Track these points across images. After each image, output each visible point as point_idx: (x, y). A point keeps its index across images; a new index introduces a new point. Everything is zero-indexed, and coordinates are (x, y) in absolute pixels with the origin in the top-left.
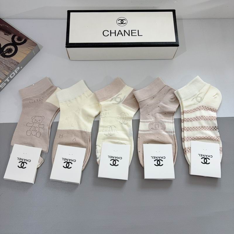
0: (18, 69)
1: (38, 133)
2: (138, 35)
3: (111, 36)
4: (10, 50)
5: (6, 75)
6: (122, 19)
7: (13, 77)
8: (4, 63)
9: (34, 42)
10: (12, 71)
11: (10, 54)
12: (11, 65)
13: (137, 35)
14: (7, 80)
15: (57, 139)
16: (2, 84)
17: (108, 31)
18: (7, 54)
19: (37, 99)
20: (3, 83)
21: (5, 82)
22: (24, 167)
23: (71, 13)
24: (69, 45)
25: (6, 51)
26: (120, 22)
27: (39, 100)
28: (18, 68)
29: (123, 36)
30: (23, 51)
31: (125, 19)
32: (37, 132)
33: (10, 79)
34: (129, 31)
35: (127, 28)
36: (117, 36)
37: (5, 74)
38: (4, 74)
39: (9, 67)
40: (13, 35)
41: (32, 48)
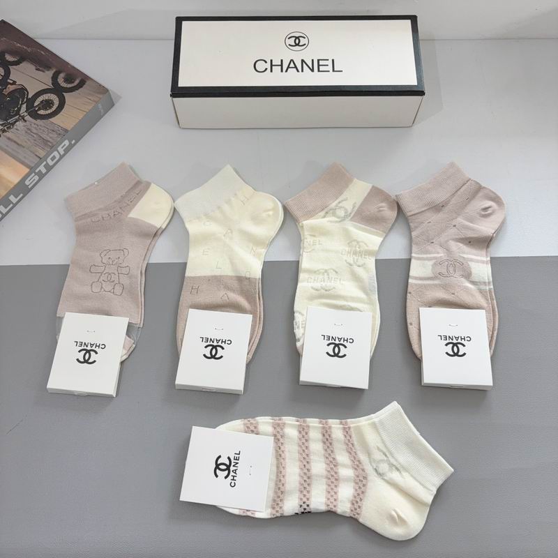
0: (65, 145)
1: (117, 287)
2: (334, 71)
3: (271, 71)
4: (48, 104)
5: (39, 157)
6: (297, 35)
7: (54, 161)
8: (35, 131)
9: (100, 85)
10: (53, 147)
11: (49, 111)
12: (51, 135)
13: (331, 69)
14: (42, 168)
15: (186, 298)
16: (30, 178)
17: (266, 62)
18: (42, 112)
19: (107, 212)
20: (33, 174)
21: (36, 174)
22: (90, 361)
23: (185, 24)
24: (178, 92)
25: (41, 106)
26: (292, 41)
27: (112, 215)
28: (66, 143)
29: (298, 71)
30: (76, 105)
31: (303, 35)
32: (115, 283)
33: (49, 168)
34: (313, 60)
35: (308, 55)
36: (286, 71)
37: (37, 154)
39: (47, 140)
40: (54, 70)
41: (96, 99)
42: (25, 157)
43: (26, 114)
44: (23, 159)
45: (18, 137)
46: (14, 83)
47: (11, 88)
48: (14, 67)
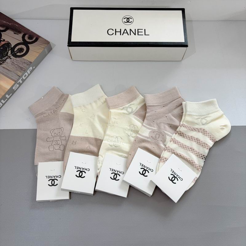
3: (116, 35)
4: (21, 50)
5: (19, 76)
6: (128, 17)
7: (26, 77)
8: (16, 63)
9: (45, 40)
10: (25, 71)
11: (22, 54)
12: (24, 65)
13: (144, 34)
14: (20, 81)
16: (15, 86)
17: (113, 30)
18: (18, 54)
21: (18, 84)
24: (71, 44)
25: (18, 51)
28: (31, 68)
30: (35, 50)
33: (23, 81)
34: (135, 30)
35: (133, 27)
38: (17, 75)
39: (22, 68)
40: (23, 34)
41: (44, 47)
42: (12, 76)
43: (11, 55)
44: (11, 77)
45: (8, 67)
46: (4, 40)
47: (3, 43)
48: (3, 32)
